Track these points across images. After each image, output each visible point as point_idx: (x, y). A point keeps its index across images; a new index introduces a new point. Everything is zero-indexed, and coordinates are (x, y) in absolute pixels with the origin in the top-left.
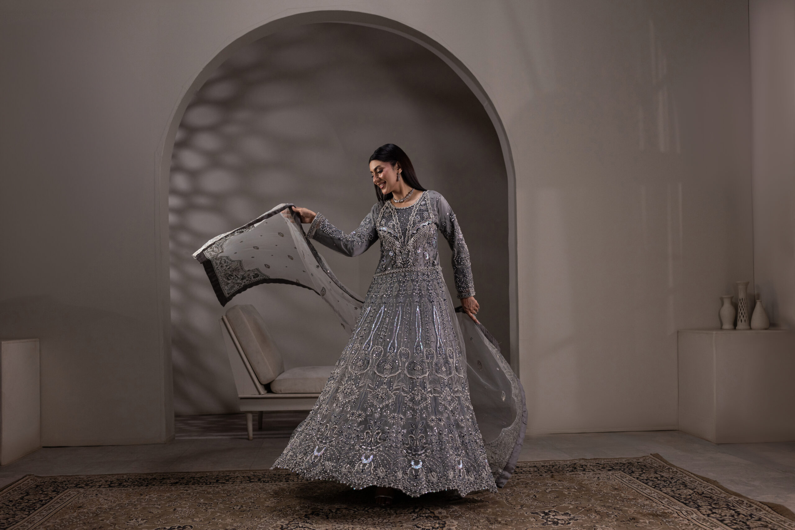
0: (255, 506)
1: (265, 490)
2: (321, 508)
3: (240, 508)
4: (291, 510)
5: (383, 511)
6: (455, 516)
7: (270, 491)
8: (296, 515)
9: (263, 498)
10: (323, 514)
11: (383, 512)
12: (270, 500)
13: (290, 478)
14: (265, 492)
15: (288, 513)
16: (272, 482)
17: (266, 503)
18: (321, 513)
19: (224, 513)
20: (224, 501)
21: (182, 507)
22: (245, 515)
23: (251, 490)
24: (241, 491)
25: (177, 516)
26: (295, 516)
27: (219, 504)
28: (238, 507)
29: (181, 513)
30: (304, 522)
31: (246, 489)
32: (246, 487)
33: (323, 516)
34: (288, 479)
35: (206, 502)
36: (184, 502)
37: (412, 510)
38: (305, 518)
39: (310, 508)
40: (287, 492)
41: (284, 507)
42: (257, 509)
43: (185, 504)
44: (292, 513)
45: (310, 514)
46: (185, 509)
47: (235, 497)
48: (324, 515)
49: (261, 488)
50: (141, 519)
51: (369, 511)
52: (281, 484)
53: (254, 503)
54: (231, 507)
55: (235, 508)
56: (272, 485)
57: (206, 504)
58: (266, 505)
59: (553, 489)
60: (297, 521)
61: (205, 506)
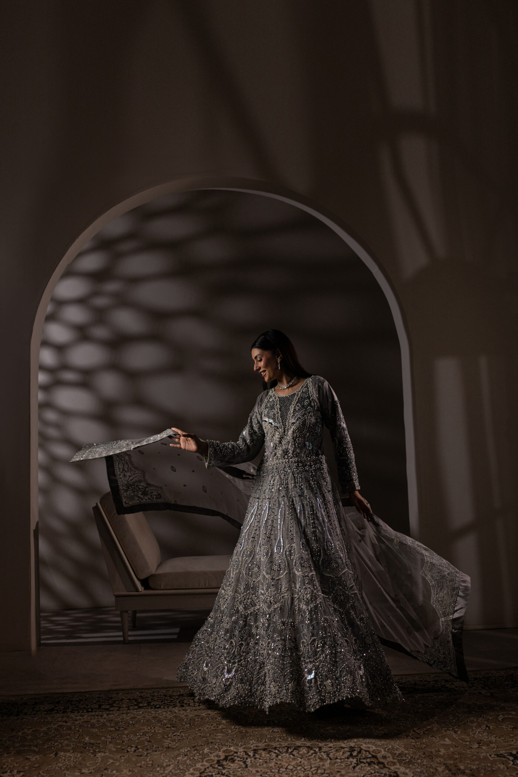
0: (153, 746)
1: (160, 721)
2: (235, 750)
3: (135, 751)
4: (199, 753)
5: (312, 754)
6: (404, 762)
7: (165, 722)
8: (207, 761)
9: (159, 733)
10: (239, 759)
11: (313, 756)
12: (169, 737)
13: (185, 702)
14: (160, 724)
15: (196, 758)
16: (164, 708)
17: (165, 742)
18: (236, 758)
19: (117, 760)
20: (113, 738)
21: (65, 751)
22: (143, 762)
23: (142, 721)
24: (131, 722)
25: (61, 765)
26: (205, 763)
27: (108, 744)
28: (133, 749)
29: (65, 760)
30: (219, 773)
31: (136, 719)
32: (135, 716)
33: (239, 762)
34: (183, 703)
35: (92, 741)
36: (66, 742)
37: (349, 753)
38: (219, 766)
39: (222, 750)
40: (186, 724)
41: (189, 749)
42: (156, 751)
43: (68, 745)
44: (201, 758)
45: (223, 760)
46: (68, 754)
47: (126, 732)
48: (241, 761)
49: (154, 717)
50: (17, 771)
51: (293, 753)
52: (176, 710)
53: (150, 741)
54: (124, 749)
55: (129, 750)
56: (166, 712)
57: (93, 744)
58: (166, 745)
59: (506, 716)
60: (210, 772)
61: (92, 747)
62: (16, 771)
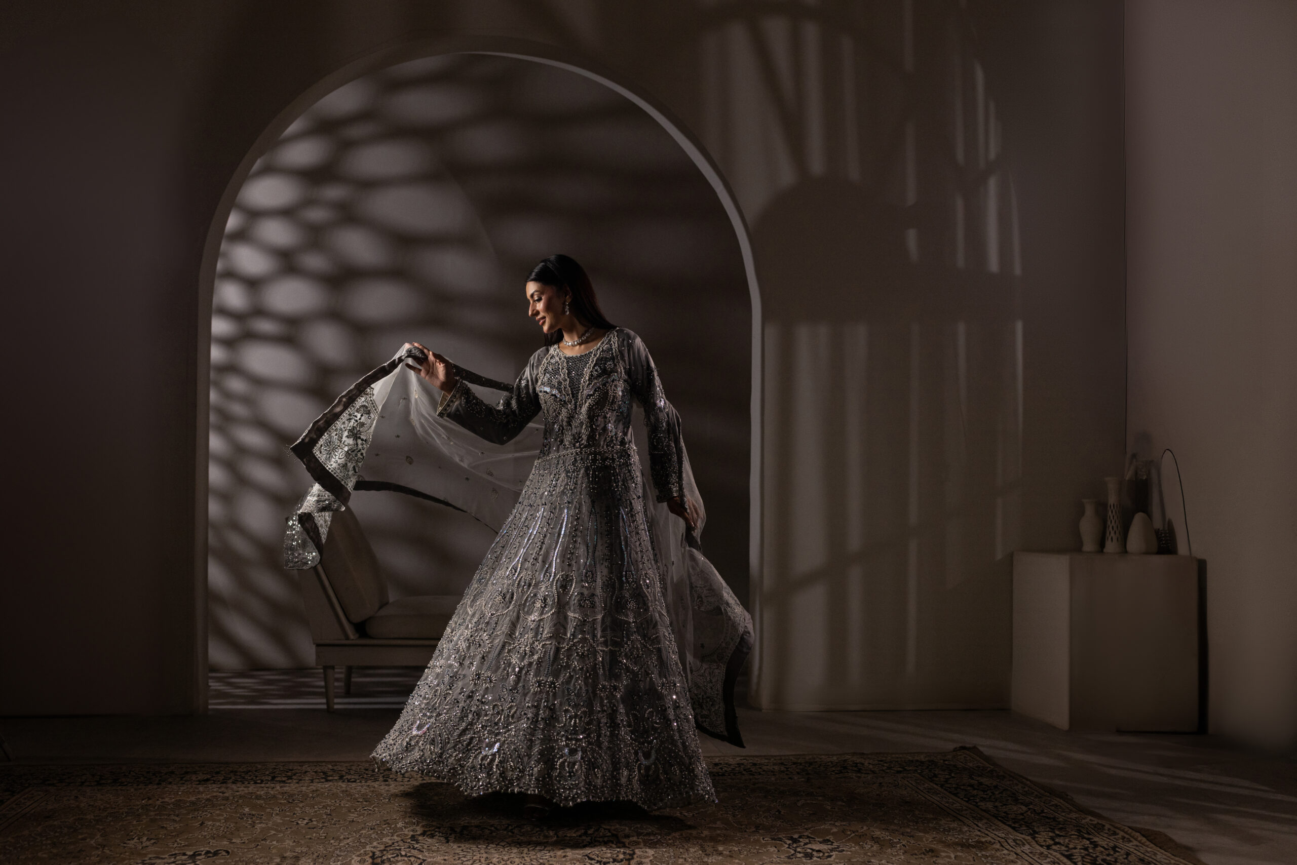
0: (333, 819)
1: (350, 795)
2: (438, 825)
3: (307, 823)
4: (390, 828)
5: (537, 832)
6: (650, 842)
7: (357, 796)
8: (397, 836)
9: (345, 807)
10: (441, 834)
11: (537, 834)
12: (357, 811)
14: (349, 798)
15: (385, 833)
16: (361, 782)
17: (350, 816)
18: (437, 833)
19: (280, 831)
20: (282, 810)
21: (214, 820)
22: (314, 835)
23: (326, 794)
24: (311, 795)
25: (206, 834)
26: (395, 837)
27: (273, 815)
28: (305, 822)
29: (212, 829)
30: (409, 847)
31: (318, 792)
32: (319, 789)
33: (439, 838)
34: (388, 777)
35: (254, 812)
36: (218, 812)
37: (583, 831)
38: (412, 840)
39: (420, 825)
40: (384, 798)
41: (378, 822)
42: (335, 824)
43: (218, 815)
44: (391, 833)
45: (419, 835)
46: (218, 824)
47: (301, 805)
48: (442, 836)
49: (343, 791)
50: (147, 839)
51: (514, 831)
52: (376, 784)
53: (330, 815)
54: (293, 822)
55: (300, 822)
56: (362, 786)
57: (253, 815)
58: (350, 819)
59: (808, 801)
60: (398, 846)
61: (252, 818)
62: (145, 839)
